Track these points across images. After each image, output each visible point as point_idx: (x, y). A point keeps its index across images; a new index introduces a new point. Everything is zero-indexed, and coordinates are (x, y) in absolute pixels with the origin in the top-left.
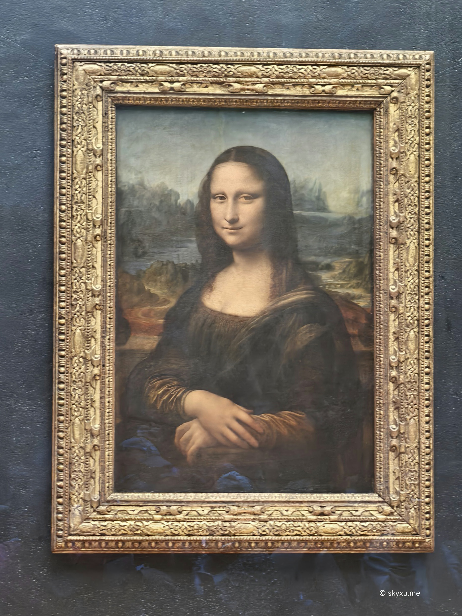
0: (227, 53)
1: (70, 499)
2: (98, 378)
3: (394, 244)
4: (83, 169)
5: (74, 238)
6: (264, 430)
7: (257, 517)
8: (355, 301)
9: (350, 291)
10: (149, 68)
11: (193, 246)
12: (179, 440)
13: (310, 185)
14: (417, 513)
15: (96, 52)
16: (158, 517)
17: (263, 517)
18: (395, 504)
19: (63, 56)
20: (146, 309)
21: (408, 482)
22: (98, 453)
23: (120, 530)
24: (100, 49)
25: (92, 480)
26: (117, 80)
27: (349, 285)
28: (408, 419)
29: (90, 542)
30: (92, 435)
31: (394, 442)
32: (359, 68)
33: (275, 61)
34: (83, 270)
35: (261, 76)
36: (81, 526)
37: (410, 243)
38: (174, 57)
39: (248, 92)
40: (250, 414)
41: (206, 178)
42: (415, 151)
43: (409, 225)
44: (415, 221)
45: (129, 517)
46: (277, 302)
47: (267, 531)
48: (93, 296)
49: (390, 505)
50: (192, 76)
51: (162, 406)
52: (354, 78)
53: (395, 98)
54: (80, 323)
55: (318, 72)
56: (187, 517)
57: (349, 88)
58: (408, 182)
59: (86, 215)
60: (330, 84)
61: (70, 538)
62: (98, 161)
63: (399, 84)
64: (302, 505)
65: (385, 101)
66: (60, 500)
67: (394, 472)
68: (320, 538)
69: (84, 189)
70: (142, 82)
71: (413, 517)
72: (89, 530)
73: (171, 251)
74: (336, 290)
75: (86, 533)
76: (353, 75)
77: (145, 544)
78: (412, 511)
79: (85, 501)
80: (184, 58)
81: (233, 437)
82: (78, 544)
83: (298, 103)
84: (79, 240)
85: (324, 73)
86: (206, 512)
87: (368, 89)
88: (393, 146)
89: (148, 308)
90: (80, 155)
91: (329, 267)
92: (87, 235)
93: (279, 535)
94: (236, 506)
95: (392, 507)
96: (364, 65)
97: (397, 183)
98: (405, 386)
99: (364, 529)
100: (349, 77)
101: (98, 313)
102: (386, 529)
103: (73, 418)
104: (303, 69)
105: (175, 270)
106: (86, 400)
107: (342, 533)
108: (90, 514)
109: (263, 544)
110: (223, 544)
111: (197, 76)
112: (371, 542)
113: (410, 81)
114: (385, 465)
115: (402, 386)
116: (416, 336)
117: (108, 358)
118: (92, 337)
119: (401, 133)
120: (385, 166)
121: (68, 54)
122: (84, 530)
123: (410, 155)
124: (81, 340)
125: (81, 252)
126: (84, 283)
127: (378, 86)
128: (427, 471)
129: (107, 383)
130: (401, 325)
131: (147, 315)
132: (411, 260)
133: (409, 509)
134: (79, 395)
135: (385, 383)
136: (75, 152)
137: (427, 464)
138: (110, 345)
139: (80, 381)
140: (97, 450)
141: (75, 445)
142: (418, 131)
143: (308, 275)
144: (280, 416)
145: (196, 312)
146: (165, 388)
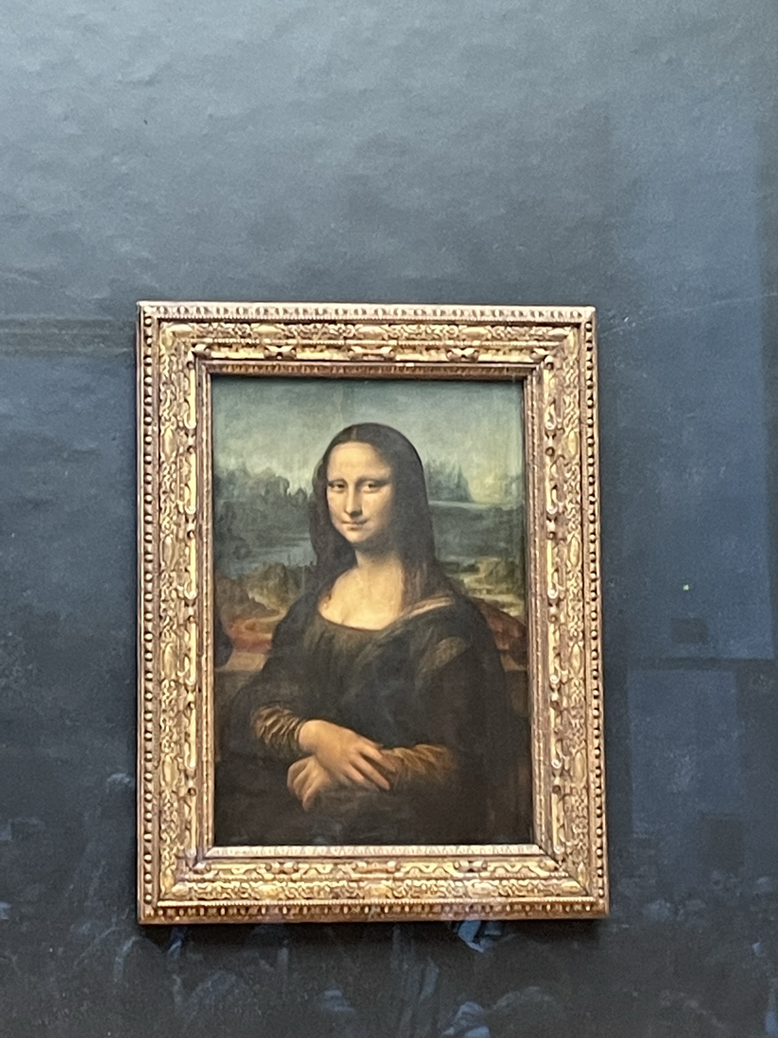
0: (345, 312)
1: (160, 856)
2: (192, 706)
3: (552, 539)
4: (172, 452)
5: (162, 535)
6: (396, 771)
7: (391, 876)
8: (505, 610)
10: (251, 329)
11: (308, 545)
12: (293, 781)
14: (587, 869)
15: (187, 311)
16: (269, 876)
18: (560, 858)
19: (147, 315)
20: (248, 622)
21: (575, 831)
22: (194, 799)
23: (221, 894)
24: (192, 307)
25: (187, 833)
26: (213, 344)
28: (574, 753)
29: (186, 909)
30: (187, 777)
31: (557, 781)
32: (506, 328)
33: (404, 320)
34: (174, 574)
35: (387, 338)
36: (174, 889)
37: (572, 538)
38: (281, 316)
39: (372, 358)
40: (379, 749)
41: (321, 463)
42: (576, 427)
43: (569, 517)
45: (233, 877)
46: (409, 612)
47: (404, 893)
48: (187, 605)
49: (553, 859)
51: (271, 740)
52: (501, 339)
53: (548, 363)
54: (170, 639)
55: (457, 333)
56: (304, 877)
57: (494, 351)
58: (567, 465)
59: (177, 506)
60: (471, 347)
61: (161, 904)
62: (191, 441)
63: (554, 348)
64: (446, 860)
65: (537, 368)
66: (148, 857)
67: (558, 820)
68: (468, 900)
69: (174, 475)
70: (243, 347)
71: (582, 873)
72: (184, 894)
74: (482, 597)
75: (181, 898)
76: (499, 337)
77: (254, 911)
78: (581, 866)
79: (178, 857)
80: (294, 317)
81: (359, 777)
82: (171, 912)
83: (432, 370)
84: (168, 538)
85: (463, 334)
86: (328, 870)
87: (517, 353)
88: (549, 421)
89: (253, 620)
90: (168, 436)
91: (473, 569)
92: (178, 531)
93: (418, 897)
94: (366, 862)
95: (557, 862)
96: (513, 324)
97: (554, 467)
98: (569, 712)
99: (522, 888)
100: (494, 338)
101: (193, 627)
102: (551, 889)
103: (163, 755)
104: (438, 328)
105: (285, 574)
106: (178, 733)
107: (496, 894)
108: (186, 873)
109: (399, 909)
110: (350, 909)
111: (310, 339)
112: (532, 905)
113: (568, 343)
114: (546, 809)
115: (565, 712)
116: (582, 652)
117: (205, 681)
118: (185, 656)
119: (557, 406)
120: (539, 446)
121: (154, 312)
122: (178, 894)
123: (569, 432)
124: (172, 659)
125: (170, 552)
126: (175, 590)
127: (529, 350)
128: (598, 816)
129: (205, 712)
130: (562, 638)
131: (251, 629)
132: (574, 559)
133: (577, 864)
134: (170, 727)
135: (544, 709)
136: (163, 431)
137: (598, 808)
138: (207, 665)
139: (172, 710)
140: (192, 795)
141: (166, 788)
142: (578, 403)
143: (447, 579)
144: (416, 751)
145: (312, 623)
146: (274, 718)
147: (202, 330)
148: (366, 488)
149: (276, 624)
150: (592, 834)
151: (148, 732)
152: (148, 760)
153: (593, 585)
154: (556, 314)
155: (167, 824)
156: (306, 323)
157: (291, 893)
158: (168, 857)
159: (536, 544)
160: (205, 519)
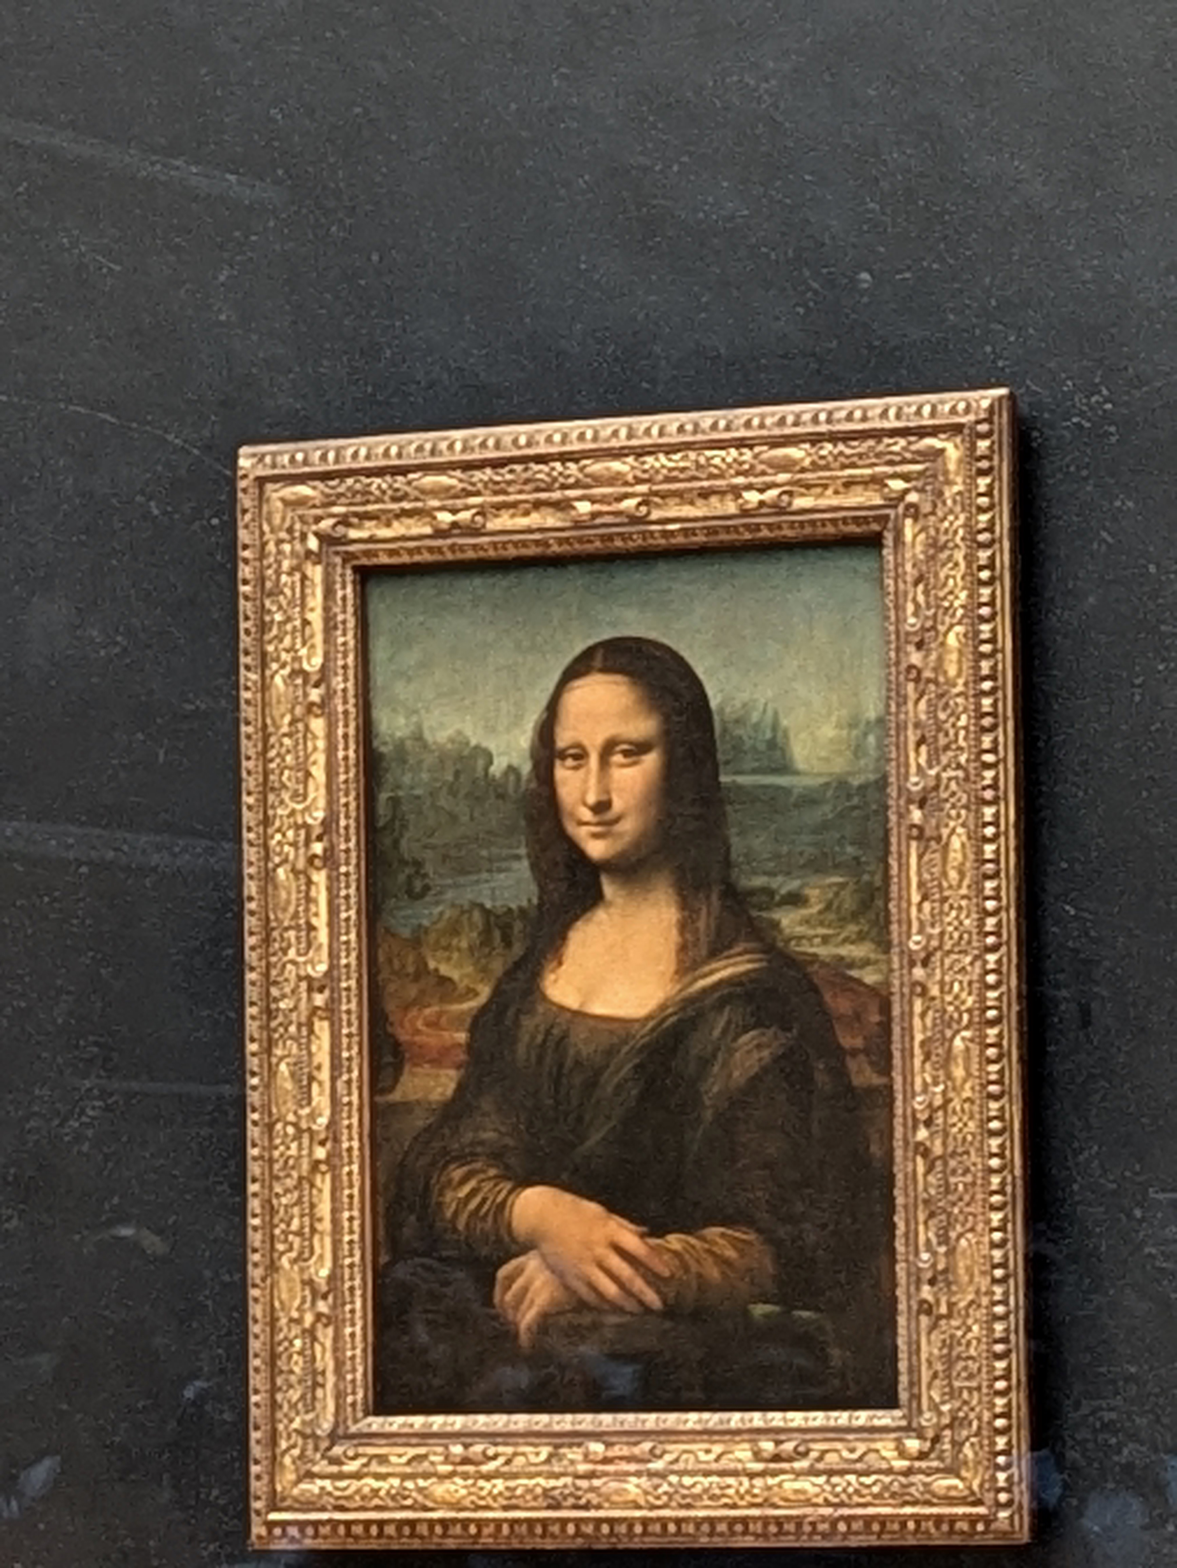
0: (564, 438)
1: (274, 1430)
2: (323, 1168)
3: (917, 839)
4: (284, 716)
5: (271, 866)
6: (672, 1273)
7: (644, 1467)
8: (854, 973)
9: (844, 951)
10: (409, 483)
12: (504, 1297)
13: (755, 717)
14: (976, 1455)
15: (306, 457)
17: (658, 1465)
18: (930, 1434)
19: (242, 473)
20: (431, 1011)
21: (957, 1384)
22: (329, 1331)
23: (371, 1499)
25: (319, 1392)
26: (349, 516)
27: (841, 937)
28: (953, 1240)
29: (316, 1524)
30: (315, 1293)
31: (926, 1292)
32: (835, 446)
33: (661, 445)
34: (292, 934)
35: (632, 481)
36: (295, 1490)
37: (950, 836)
38: (458, 455)
39: (610, 520)
40: (642, 1236)
41: (545, 716)
42: (959, 623)
43: (946, 796)
44: (958, 784)
45: (390, 1470)
46: (690, 984)
47: (665, 1498)
48: (311, 989)
49: (921, 1437)
50: (496, 493)
51: (467, 1225)
52: (827, 468)
53: (910, 505)
54: (286, 1049)
55: (751, 461)
56: (506, 1469)
57: (819, 490)
58: (942, 696)
59: (293, 813)
60: (776, 486)
61: (274, 1516)
62: (314, 695)
63: (921, 474)
64: (737, 1438)
65: (892, 517)
66: (258, 1435)
67: (930, 1363)
68: (774, 1512)
69: (288, 758)
70: (397, 517)
71: (966, 1463)
72: (312, 1500)
73: (477, 882)
74: (813, 950)
75: (307, 1506)
76: (822, 462)
77: (423, 1530)
78: (967, 1450)
79: (305, 1436)
80: (477, 456)
81: (610, 1289)
82: (293, 1531)
83: (716, 533)
84: (280, 870)
85: (762, 462)
86: (543, 1456)
87: (859, 489)
88: (913, 616)
89: (436, 1008)
90: (280, 685)
91: (796, 900)
92: (295, 858)
93: (688, 1506)
94: (604, 1443)
95: (925, 1441)
97: (922, 701)
98: (946, 1164)
99: (865, 1491)
100: (815, 467)
101: (322, 1028)
102: (912, 1490)
103: (276, 1255)
104: (717, 457)
105: (487, 923)
106: (302, 1216)
107: (820, 1500)
108: (314, 1462)
109: (657, 1528)
110: (577, 1527)
111: (505, 493)
112: (884, 1520)
113: (945, 464)
114: (909, 1344)
115: (939, 1163)
116: (967, 1049)
117: (346, 1122)
118: (311, 1079)
119: (926, 585)
120: (898, 663)
121: (253, 466)
122: (302, 1499)
123: (946, 634)
124: (289, 1085)
125: (283, 895)
126: (294, 962)
127: (878, 481)
128: (998, 1357)
129: (345, 1178)
130: (935, 1025)
131: (433, 1024)
132: (953, 875)
133: (958, 1445)
134: (286, 1206)
135: (905, 1158)
136: (268, 680)
137: (996, 1341)
138: (349, 1094)
139: (288, 1176)
140: (326, 1326)
141: (281, 1314)
142: (963, 578)
143: (750, 919)
144: (703, 1239)
145: (531, 1012)
146: (472, 1184)
147: (327, 490)
148: (618, 758)
149: (474, 1012)
150: (985, 1390)
151: (255, 1216)
152: (256, 1265)
153: (991, 922)
154: (926, 410)
155: (284, 1376)
156: (497, 464)
157: (483, 1498)
158: (284, 1435)
159: (894, 848)
160: (342, 831)
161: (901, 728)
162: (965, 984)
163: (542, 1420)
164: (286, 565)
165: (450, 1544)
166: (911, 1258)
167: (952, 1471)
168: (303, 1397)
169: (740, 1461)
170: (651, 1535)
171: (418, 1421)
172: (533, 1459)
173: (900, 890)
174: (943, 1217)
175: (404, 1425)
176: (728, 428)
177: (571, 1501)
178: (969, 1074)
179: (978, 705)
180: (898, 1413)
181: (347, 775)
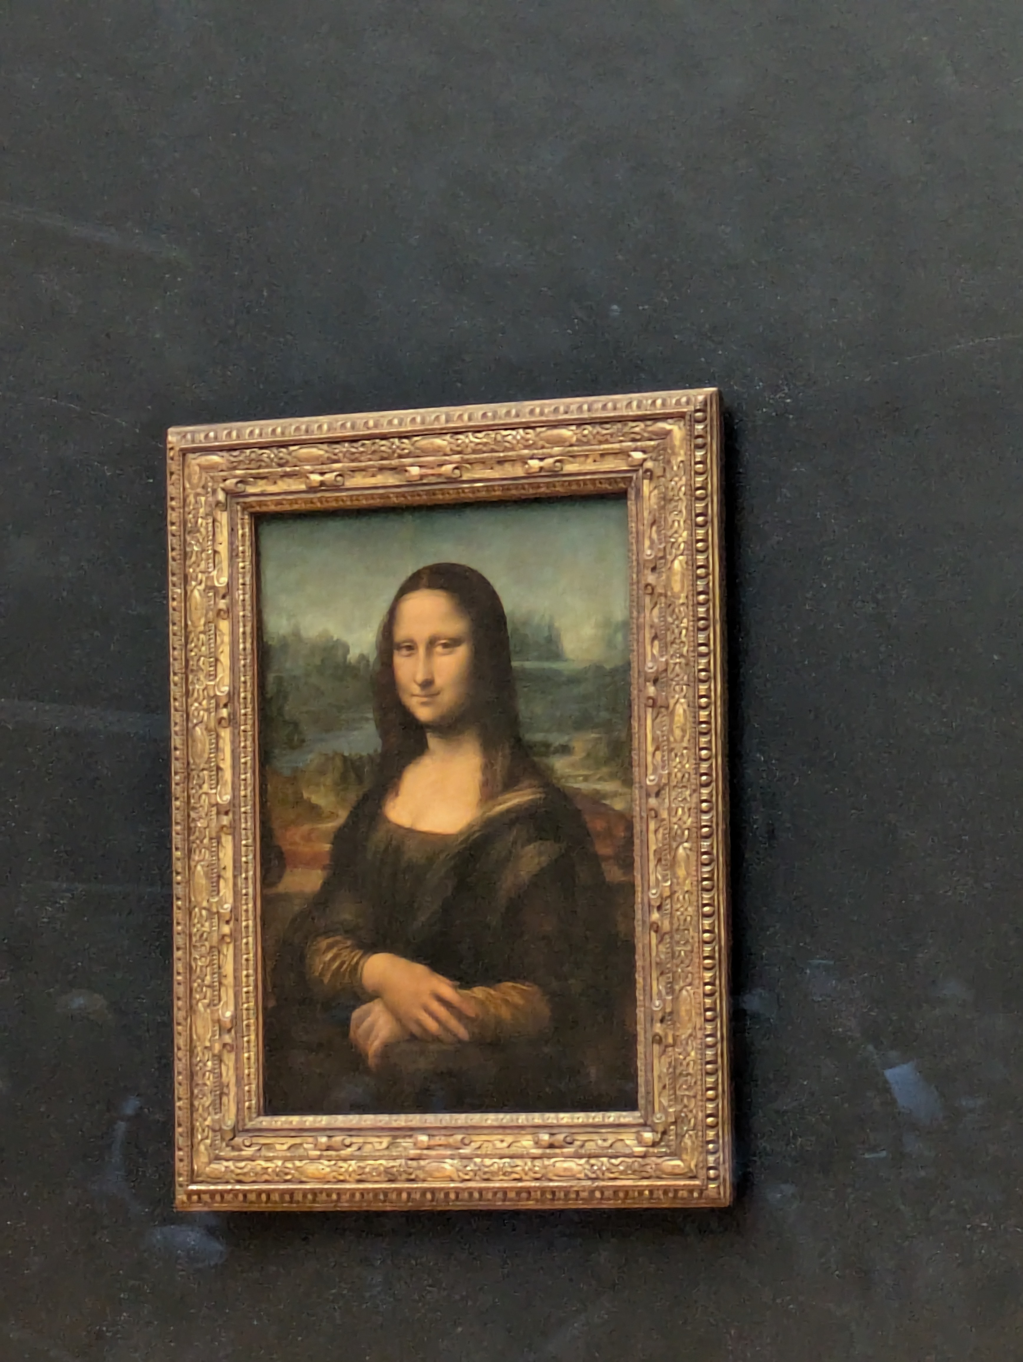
0: (401, 421)
1: (193, 1126)
2: (228, 940)
3: (652, 707)
4: (200, 618)
5: (190, 725)
6: (477, 1014)
7: (457, 1152)
8: (607, 802)
9: (599, 786)
10: (290, 454)
12: (357, 1033)
13: (537, 620)
14: (693, 1143)
15: (216, 435)
16: (316, 1153)
17: (465, 1151)
18: (661, 1129)
20: (306, 828)
21: (678, 1093)
22: (232, 1056)
23: (262, 1175)
25: (225, 1099)
26: (246, 477)
27: (598, 776)
28: (677, 991)
29: (222, 1193)
30: (222, 1029)
31: (658, 1028)
32: (594, 428)
33: (470, 427)
34: (206, 773)
35: (449, 453)
36: (207, 1169)
37: (675, 705)
38: (326, 434)
39: (433, 480)
41: (387, 618)
42: (682, 554)
43: (673, 676)
44: (681, 668)
45: (275, 1154)
46: (490, 810)
47: (471, 1174)
48: (219, 813)
49: (653, 1131)
50: (353, 461)
51: (331, 980)
52: (588, 443)
53: (647, 470)
54: (200, 856)
55: (534, 438)
56: (358, 1153)
57: (582, 459)
58: (670, 605)
59: (206, 688)
60: (552, 456)
61: (192, 1187)
62: (221, 604)
63: (654, 448)
64: (523, 1132)
65: (634, 477)
66: (183, 1130)
67: (660, 1077)
68: (549, 1184)
69: (203, 649)
70: (282, 476)
71: (686, 1149)
72: (220, 1176)
73: (339, 737)
74: (577, 786)
75: (216, 1180)
76: (585, 440)
78: (687, 1140)
80: (340, 434)
81: (432, 1025)
82: (206, 1197)
83: (509, 489)
84: (197, 729)
85: (541, 439)
86: (385, 1145)
87: (610, 458)
88: (649, 548)
89: (308, 827)
90: (195, 596)
91: (565, 750)
92: (208, 720)
93: (487, 1180)
94: (429, 1135)
95: (656, 1133)
97: (655, 609)
98: (671, 938)
99: (614, 1169)
100: (579, 443)
102: (648, 1168)
103: (194, 1002)
104: (510, 435)
105: (346, 766)
106: (213, 974)
107: (582, 1176)
108: (220, 1149)
109: (466, 1195)
110: (409, 1194)
111: (358, 460)
112: (627, 1191)
113: (672, 440)
114: (646, 1065)
115: (667, 936)
116: (688, 856)
117: (244, 907)
118: (219, 877)
119: (658, 527)
120: (638, 582)
121: (178, 441)
122: (213, 1176)
123: (673, 561)
124: (203, 881)
125: (199, 746)
126: (206, 794)
127: (625, 453)
128: (709, 1074)
129: (244, 947)
130: (664, 839)
131: (307, 838)
132: (678, 733)
133: (680, 1136)
134: (201, 967)
135: (643, 932)
136: (189, 593)
137: (708, 1063)
138: (247, 888)
139: (203, 945)
140: (230, 1052)
141: (198, 1043)
142: (685, 522)
143: (533, 763)
144: (499, 990)
145: (376, 829)
146: (335, 950)
147: (232, 459)
148: (439, 649)
150: (699, 1097)
151: (179, 974)
152: (179, 1009)
153: (704, 766)
154: (659, 402)
155: (199, 1088)
156: (353, 440)
157: (341, 1175)
158: (200, 1130)
159: (635, 713)
160: (242, 701)
161: (640, 628)
162: (686, 810)
163: (384, 1119)
164: (202, 510)
165: (318, 1207)
166: (647, 1004)
167: (675, 1154)
168: (213, 1103)
169: (525, 1147)
170: (462, 1200)
171: (295, 1120)
172: (378, 1146)
173: (639, 743)
174: (670, 975)
175: (285, 1122)
176: (517, 415)
177: (404, 1176)
178: (688, 874)
179: (695, 612)
180: (637, 1114)
181: (246, 660)
